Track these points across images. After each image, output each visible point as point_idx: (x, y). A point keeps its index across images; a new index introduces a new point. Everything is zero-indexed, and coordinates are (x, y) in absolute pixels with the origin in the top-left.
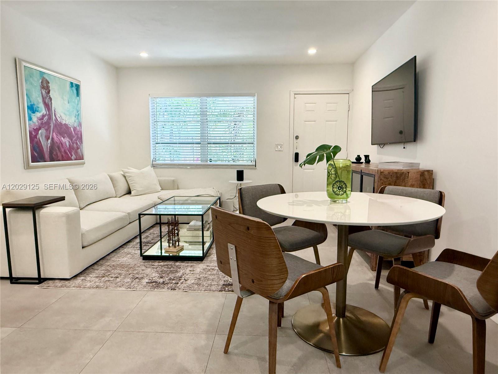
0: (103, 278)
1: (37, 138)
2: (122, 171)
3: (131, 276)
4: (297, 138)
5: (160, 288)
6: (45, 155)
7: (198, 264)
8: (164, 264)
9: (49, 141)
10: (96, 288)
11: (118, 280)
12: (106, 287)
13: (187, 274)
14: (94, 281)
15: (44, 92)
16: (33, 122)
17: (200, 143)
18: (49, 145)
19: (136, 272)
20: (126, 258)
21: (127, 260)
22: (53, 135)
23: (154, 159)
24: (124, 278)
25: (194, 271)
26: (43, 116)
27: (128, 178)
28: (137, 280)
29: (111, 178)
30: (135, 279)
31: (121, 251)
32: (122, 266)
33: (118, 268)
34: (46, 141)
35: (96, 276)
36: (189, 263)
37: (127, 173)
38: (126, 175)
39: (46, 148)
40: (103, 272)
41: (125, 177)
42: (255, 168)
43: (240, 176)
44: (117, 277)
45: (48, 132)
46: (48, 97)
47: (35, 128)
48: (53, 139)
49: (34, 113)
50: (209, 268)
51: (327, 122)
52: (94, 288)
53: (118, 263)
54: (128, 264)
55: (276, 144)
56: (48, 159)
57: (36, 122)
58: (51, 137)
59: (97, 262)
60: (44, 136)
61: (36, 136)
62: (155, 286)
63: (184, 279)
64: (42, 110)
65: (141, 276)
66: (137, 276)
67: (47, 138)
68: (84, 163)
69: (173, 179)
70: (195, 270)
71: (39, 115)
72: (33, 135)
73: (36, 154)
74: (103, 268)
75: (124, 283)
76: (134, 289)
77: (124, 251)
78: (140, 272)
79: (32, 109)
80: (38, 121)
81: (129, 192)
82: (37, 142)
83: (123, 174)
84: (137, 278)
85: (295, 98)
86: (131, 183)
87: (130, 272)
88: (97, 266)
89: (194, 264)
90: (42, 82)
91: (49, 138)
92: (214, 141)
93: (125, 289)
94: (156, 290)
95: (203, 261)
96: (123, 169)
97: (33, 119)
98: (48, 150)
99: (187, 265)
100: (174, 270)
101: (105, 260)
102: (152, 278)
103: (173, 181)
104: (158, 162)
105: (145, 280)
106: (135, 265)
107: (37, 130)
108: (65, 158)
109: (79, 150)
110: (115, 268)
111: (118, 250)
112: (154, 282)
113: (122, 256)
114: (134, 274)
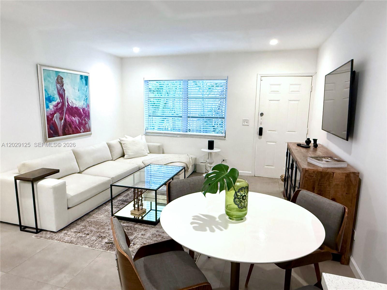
0: (79, 234)
1: (53, 120)
2: (119, 139)
3: (98, 234)
4: (262, 114)
5: (112, 250)
6: (59, 132)
7: (151, 228)
8: (127, 225)
9: (63, 121)
10: (70, 243)
11: (88, 237)
12: (76, 243)
13: (138, 238)
14: (72, 236)
15: (58, 86)
16: (50, 109)
17: (182, 117)
18: (62, 124)
19: (103, 231)
20: (103, 216)
21: (103, 217)
22: (65, 116)
23: (147, 128)
24: (92, 236)
25: (144, 235)
26: (58, 103)
27: (123, 145)
28: (100, 239)
29: (109, 146)
30: (99, 238)
31: (102, 208)
32: (97, 223)
33: (93, 225)
34: (60, 122)
35: (75, 231)
36: (145, 227)
37: (122, 141)
38: (122, 142)
39: (60, 126)
40: (82, 227)
41: (121, 144)
42: (225, 138)
43: (211, 145)
44: (88, 234)
45: (62, 114)
46: (62, 90)
47: (51, 113)
48: (65, 119)
49: (50, 102)
50: (157, 233)
51: (289, 101)
52: (68, 243)
53: (95, 220)
54: (102, 221)
55: (243, 119)
56: (62, 134)
57: (52, 109)
58: (64, 118)
59: (82, 217)
60: (59, 118)
61: (52, 119)
62: (110, 247)
63: (133, 243)
64: (57, 99)
65: (105, 235)
66: (102, 235)
67: (61, 119)
68: (91, 134)
69: (158, 144)
70: (146, 234)
71: (54, 103)
72: (50, 118)
73: (52, 132)
74: (83, 224)
75: (90, 241)
76: (93, 248)
77: (105, 208)
78: (106, 232)
79: (49, 99)
80: (53, 108)
81: (123, 156)
82: (53, 124)
83: (120, 141)
84: (101, 237)
85: (262, 80)
86: (125, 149)
87: (99, 230)
88: (80, 221)
89: (148, 228)
90: (57, 79)
91: (62, 119)
92: (191, 115)
93: (87, 247)
94: (108, 251)
95: (156, 225)
96: (120, 138)
97: (50, 106)
98: (62, 128)
99: (142, 228)
100: (131, 232)
101: (88, 216)
102: (111, 239)
103: (159, 146)
104: (149, 131)
105: (106, 240)
106: (106, 223)
107: (53, 115)
108: (75, 132)
109: (87, 125)
110: (91, 224)
111: (102, 207)
112: (111, 243)
113: (101, 213)
114: (101, 233)
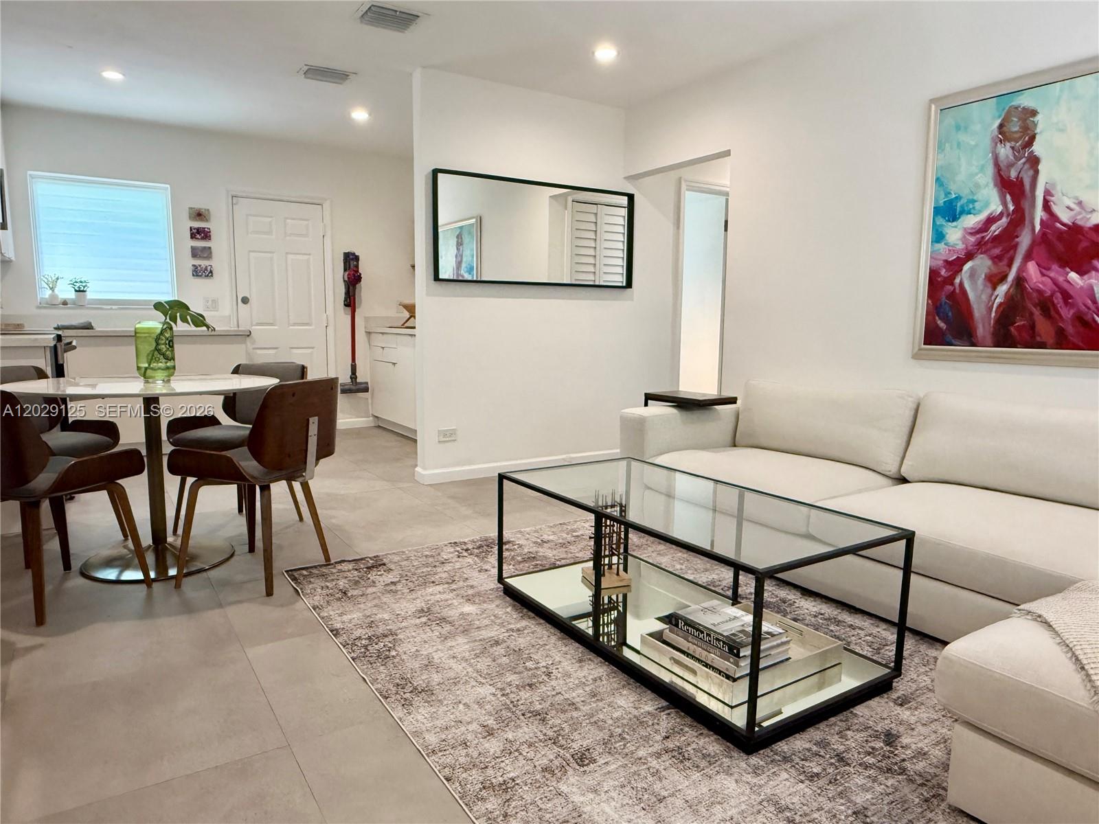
1: (952, 284)
9: (1003, 289)
15: (1005, 151)
16: (945, 244)
18: (998, 300)
22: (1022, 269)
26: (991, 220)
34: (989, 290)
45: (1005, 262)
46: (1023, 160)
47: (950, 260)
48: (1020, 281)
49: (954, 218)
56: (989, 340)
57: (960, 243)
58: (1012, 276)
60: (983, 276)
61: (950, 280)
64: (987, 205)
67: (995, 280)
71: (971, 221)
72: (941, 276)
73: (942, 324)
79: (949, 211)
80: (964, 239)
82: (952, 295)
90: (1001, 126)
91: (1003, 278)
97: (947, 236)
98: (993, 314)
107: (955, 266)
